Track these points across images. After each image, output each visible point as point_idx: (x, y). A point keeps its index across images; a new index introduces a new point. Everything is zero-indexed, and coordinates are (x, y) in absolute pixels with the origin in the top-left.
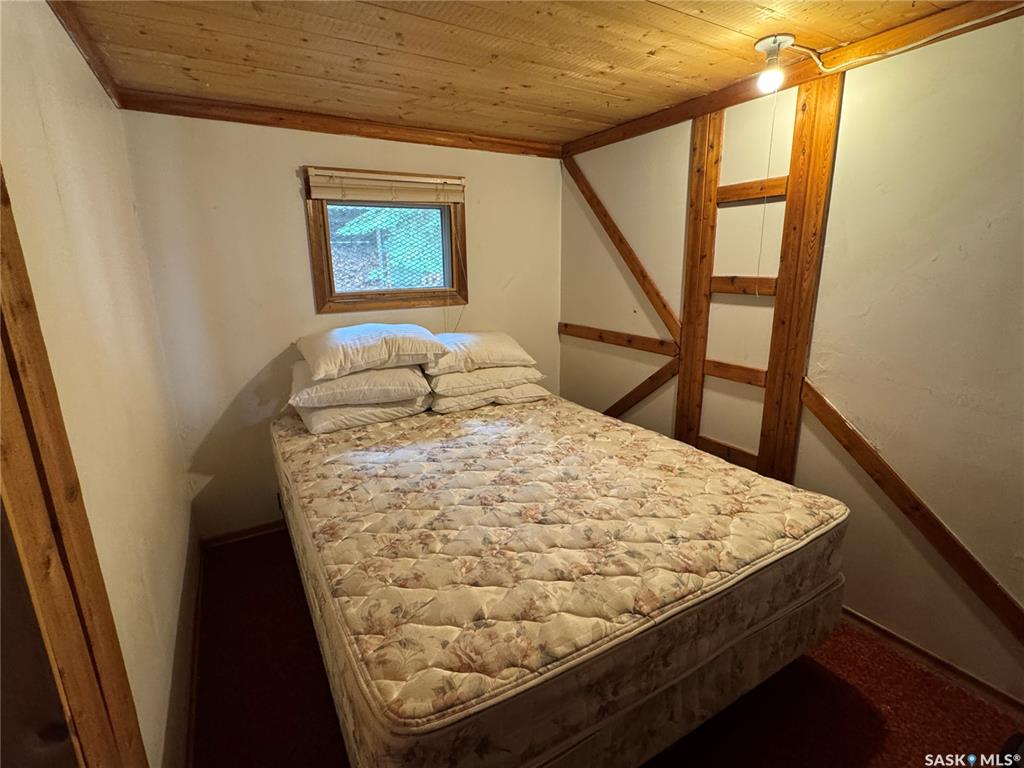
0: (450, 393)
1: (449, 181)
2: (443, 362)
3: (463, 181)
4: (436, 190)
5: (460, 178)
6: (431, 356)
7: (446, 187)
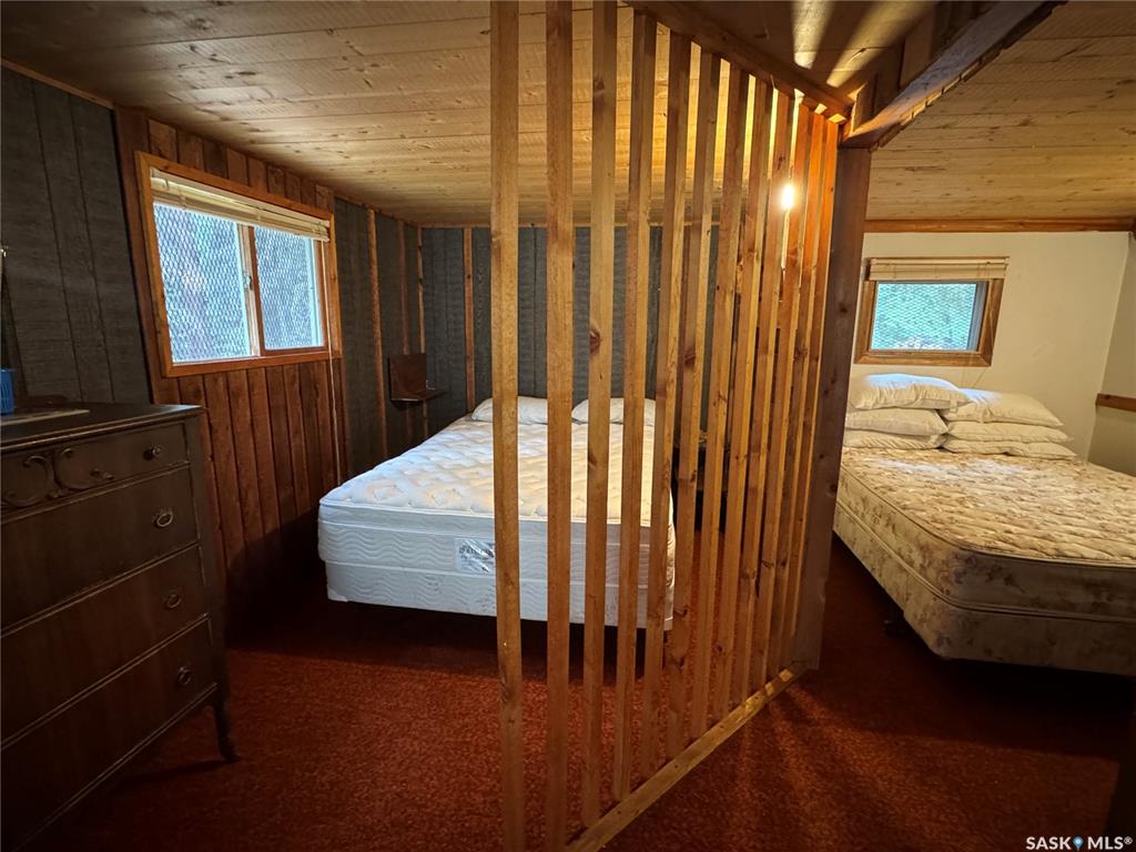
0: (964, 436)
1: (991, 261)
2: (963, 410)
3: (1007, 261)
4: (978, 269)
5: (1004, 258)
6: (954, 403)
7: (989, 266)
